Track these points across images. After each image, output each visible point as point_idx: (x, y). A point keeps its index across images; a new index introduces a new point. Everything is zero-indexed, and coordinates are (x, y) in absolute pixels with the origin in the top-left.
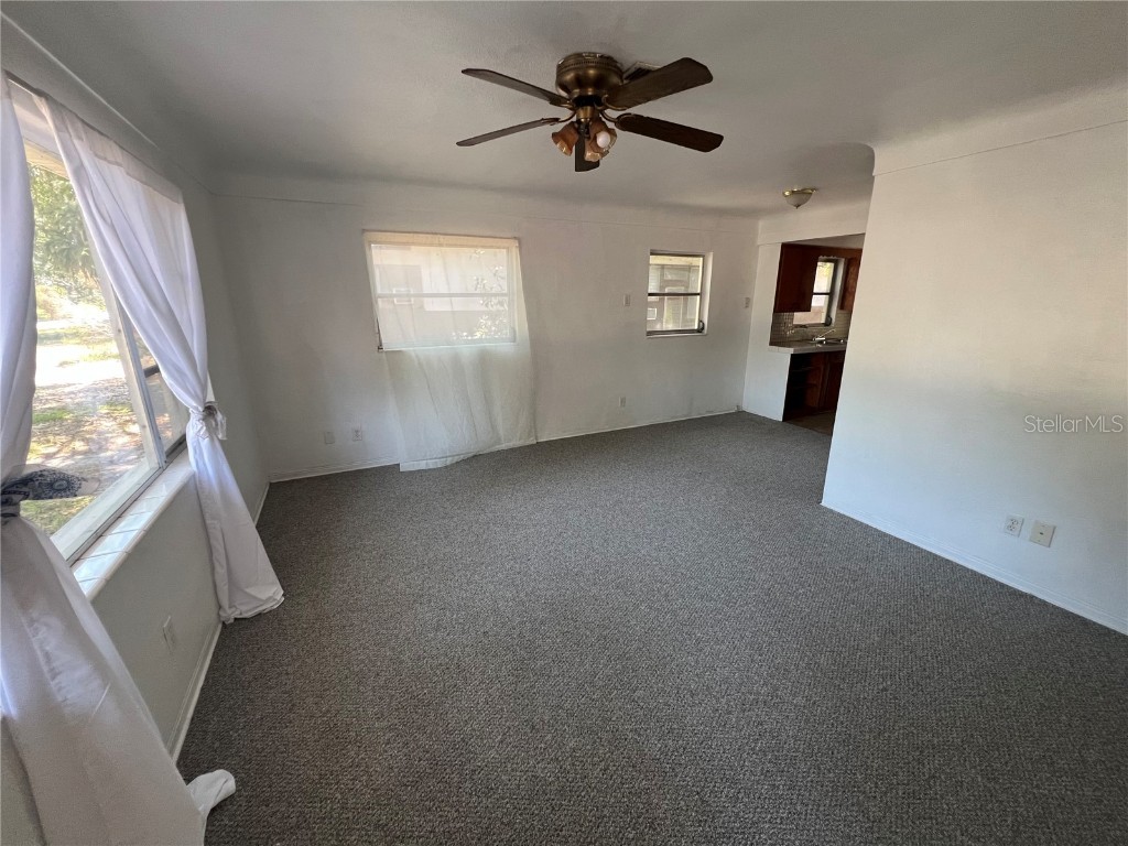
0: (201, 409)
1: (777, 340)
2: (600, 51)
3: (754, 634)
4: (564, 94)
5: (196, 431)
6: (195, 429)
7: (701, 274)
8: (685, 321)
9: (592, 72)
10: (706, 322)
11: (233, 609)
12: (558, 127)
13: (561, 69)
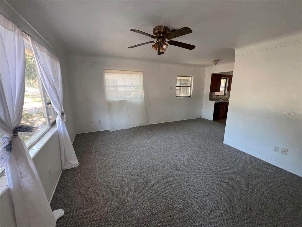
0: (60, 113)
1: (211, 99)
2: (164, 25)
3: (205, 177)
4: (155, 36)
5: (59, 119)
6: (58, 119)
7: (190, 81)
8: (186, 94)
9: (162, 30)
10: (192, 94)
11: (65, 167)
12: (153, 44)
13: (154, 30)
